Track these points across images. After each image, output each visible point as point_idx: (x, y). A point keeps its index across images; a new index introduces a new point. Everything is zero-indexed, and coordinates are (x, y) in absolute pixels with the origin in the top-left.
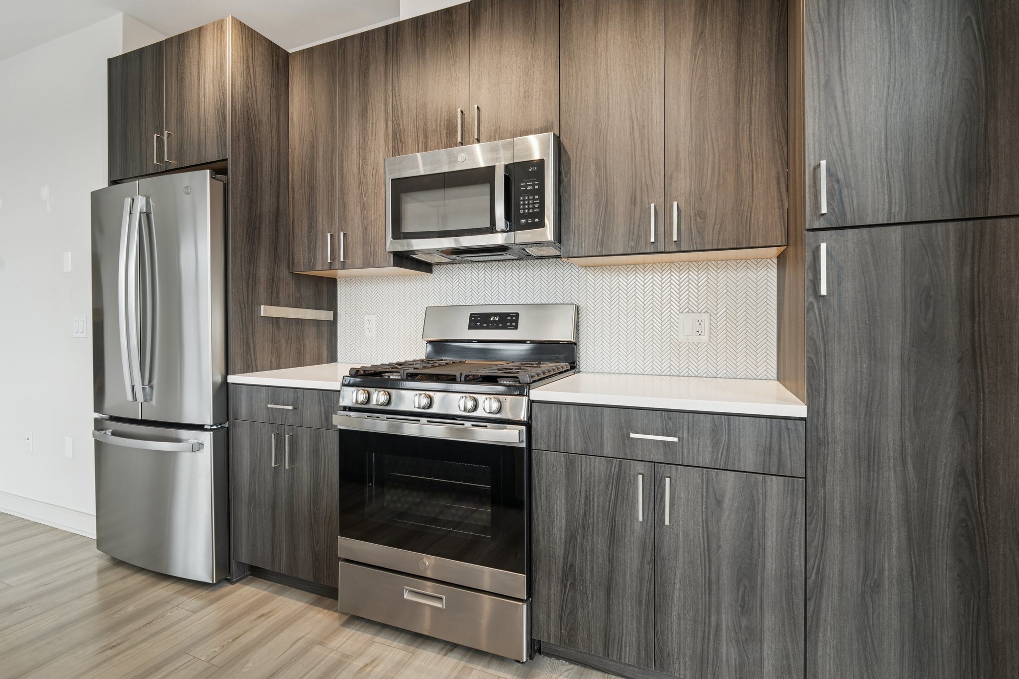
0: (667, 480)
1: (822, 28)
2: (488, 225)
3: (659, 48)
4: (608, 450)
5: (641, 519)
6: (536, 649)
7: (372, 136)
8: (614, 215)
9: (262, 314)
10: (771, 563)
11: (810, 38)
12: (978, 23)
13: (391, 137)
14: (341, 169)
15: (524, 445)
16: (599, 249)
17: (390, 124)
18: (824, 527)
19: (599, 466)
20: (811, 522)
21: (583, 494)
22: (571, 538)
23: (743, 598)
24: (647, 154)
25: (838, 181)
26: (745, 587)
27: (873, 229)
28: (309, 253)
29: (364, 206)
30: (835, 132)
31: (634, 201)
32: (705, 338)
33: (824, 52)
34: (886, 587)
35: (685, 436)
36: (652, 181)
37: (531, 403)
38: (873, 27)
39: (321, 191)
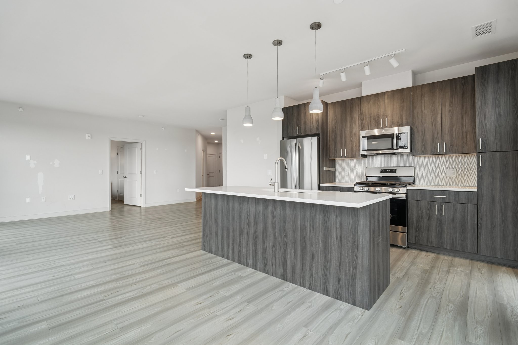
0: (443, 205)
1: (480, 111)
2: (391, 147)
3: (440, 105)
4: (428, 200)
5: (436, 214)
6: (408, 247)
7: (354, 124)
8: (427, 145)
9: (325, 170)
10: (469, 222)
11: (477, 112)
12: (516, 111)
13: (360, 125)
14: (345, 133)
15: (406, 199)
16: (423, 153)
17: (360, 122)
18: (482, 214)
19: (425, 203)
20: (479, 214)
21: (421, 209)
22: (418, 219)
23: (462, 230)
24: (436, 130)
25: (484, 142)
26: (463, 228)
27: (493, 153)
28: (335, 154)
29: (352, 142)
30: (483, 132)
31: (433, 142)
32: (455, 176)
33: (481, 115)
34: (497, 227)
35: (448, 196)
36: (438, 137)
37: (407, 189)
38: (492, 111)
39: (338, 138)
